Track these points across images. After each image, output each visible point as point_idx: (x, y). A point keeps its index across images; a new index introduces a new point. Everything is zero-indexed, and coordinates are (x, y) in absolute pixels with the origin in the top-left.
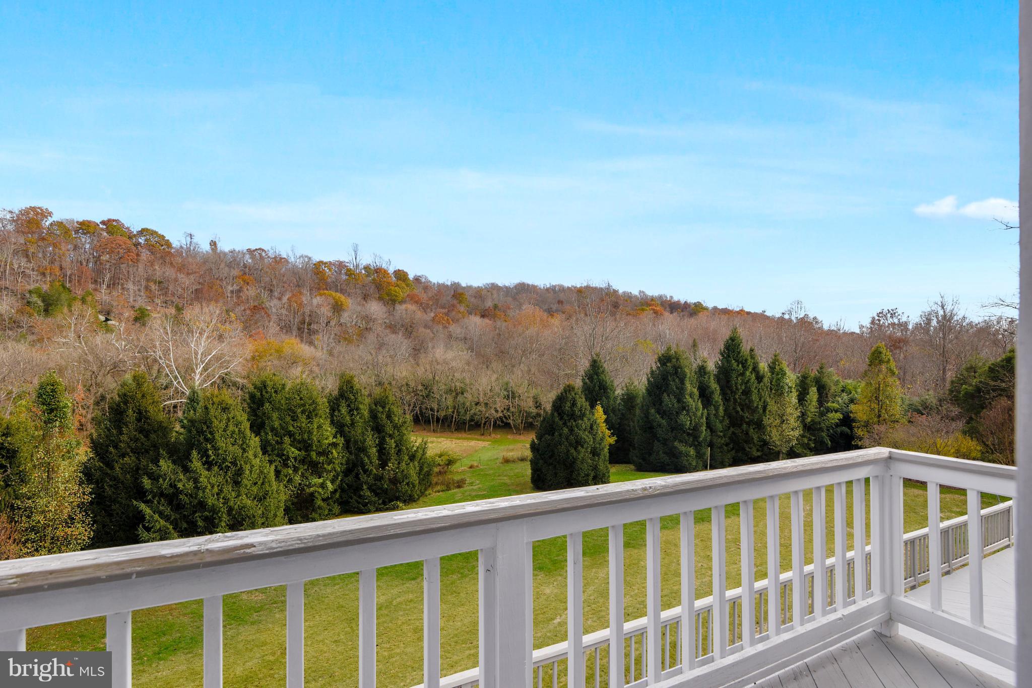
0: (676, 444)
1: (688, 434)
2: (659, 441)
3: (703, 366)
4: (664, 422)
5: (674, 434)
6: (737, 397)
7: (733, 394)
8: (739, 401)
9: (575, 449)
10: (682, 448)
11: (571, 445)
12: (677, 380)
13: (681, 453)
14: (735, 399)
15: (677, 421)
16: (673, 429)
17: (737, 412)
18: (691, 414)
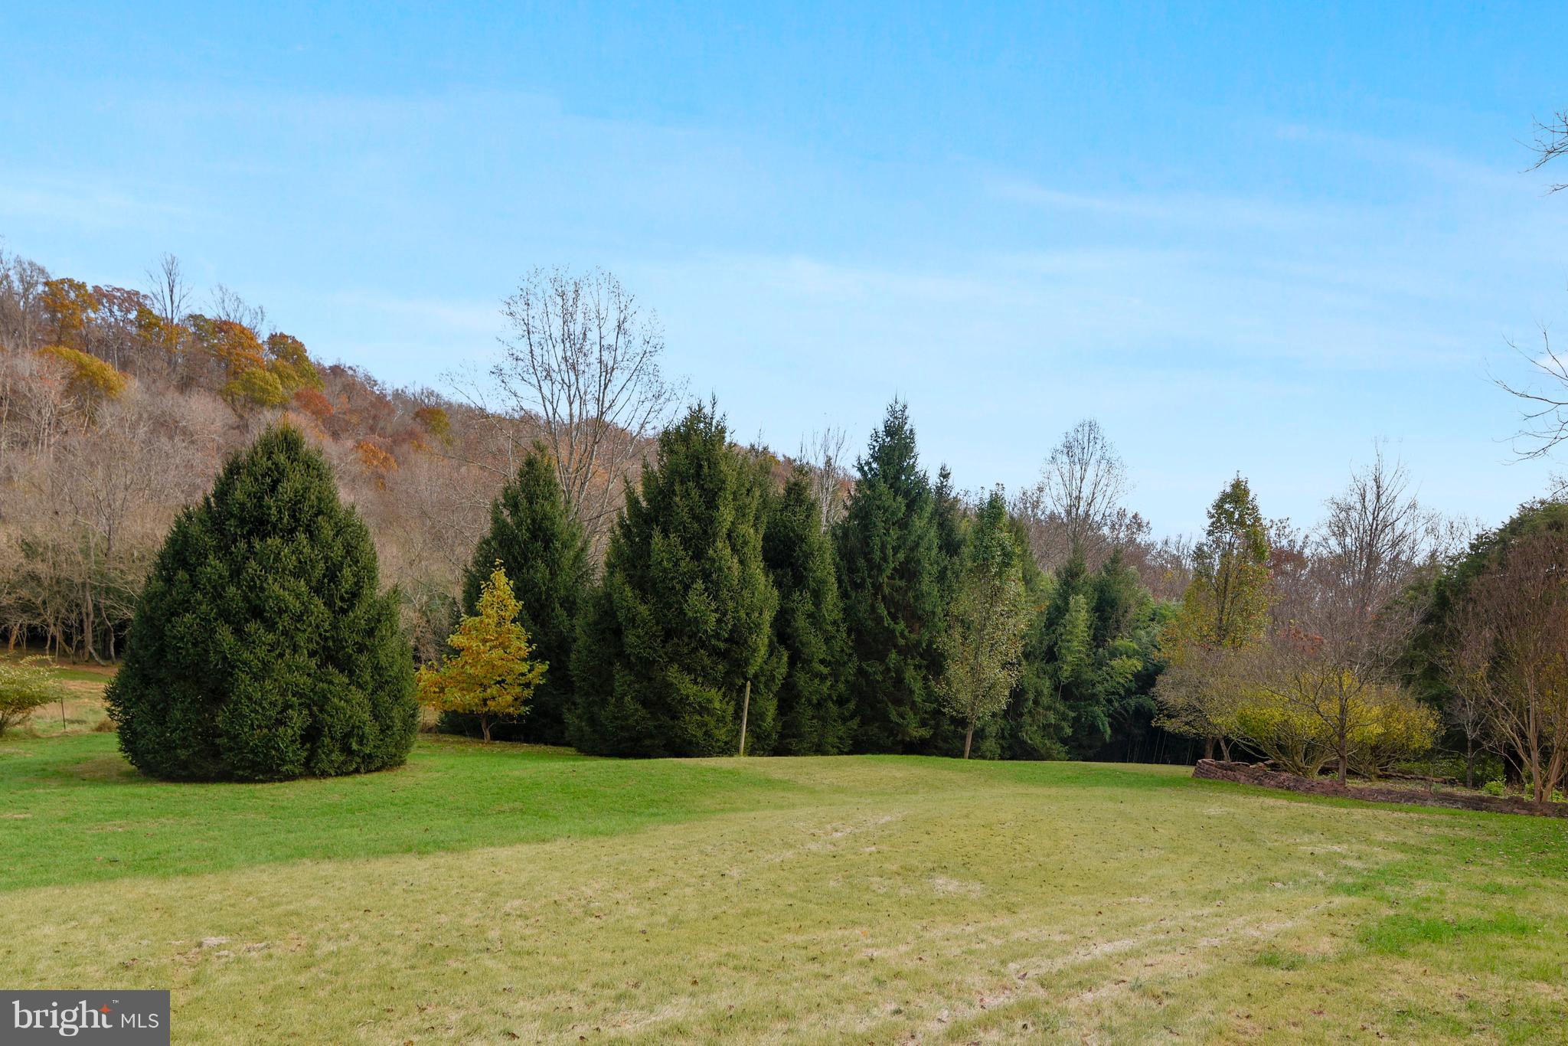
0: (673, 673)
1: (715, 652)
2: (628, 665)
3: (796, 484)
4: (643, 610)
5: (669, 648)
6: (884, 579)
7: (875, 572)
8: (887, 590)
9: (238, 631)
10: (687, 687)
11: (225, 615)
12: (695, 493)
13: (683, 700)
14: (877, 588)
15: (682, 609)
16: (668, 635)
17: (879, 620)
18: (724, 594)
